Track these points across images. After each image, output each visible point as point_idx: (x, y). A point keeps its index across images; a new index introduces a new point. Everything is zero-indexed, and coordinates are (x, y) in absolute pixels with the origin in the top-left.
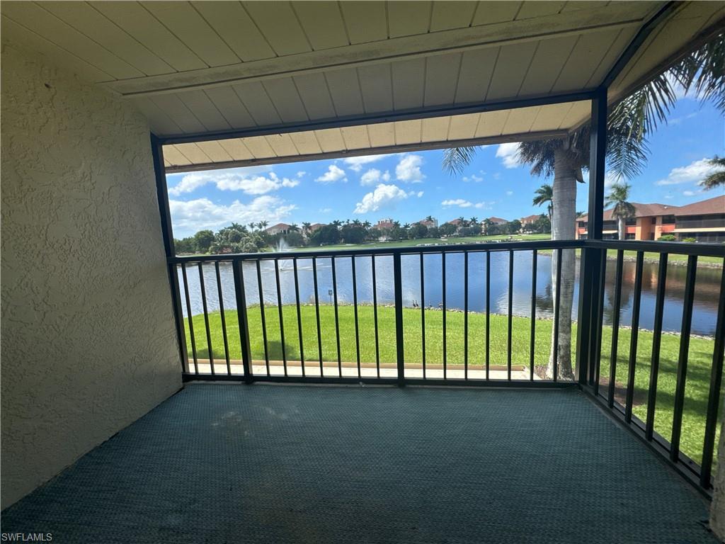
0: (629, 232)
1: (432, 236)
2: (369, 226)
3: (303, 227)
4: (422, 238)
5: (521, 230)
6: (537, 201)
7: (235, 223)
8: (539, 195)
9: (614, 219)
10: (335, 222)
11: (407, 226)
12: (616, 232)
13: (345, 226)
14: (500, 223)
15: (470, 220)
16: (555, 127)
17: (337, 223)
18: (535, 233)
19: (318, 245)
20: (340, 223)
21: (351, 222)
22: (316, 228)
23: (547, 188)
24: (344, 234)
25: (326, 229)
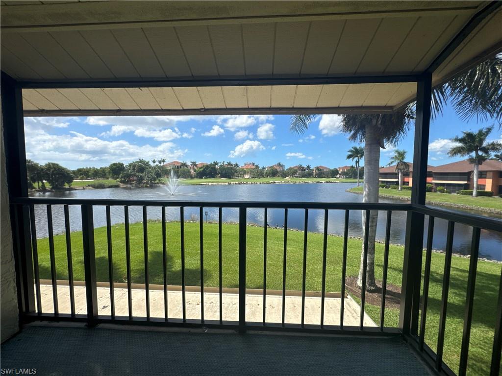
0: (405, 181)
1: (280, 176)
2: (238, 167)
3: (191, 165)
4: (274, 177)
5: (338, 176)
6: (349, 157)
7: (141, 159)
8: (350, 153)
9: (396, 172)
10: (214, 162)
11: (264, 168)
12: (397, 180)
13: (221, 166)
14: (325, 170)
15: (306, 167)
16: (383, 103)
17: (216, 163)
18: (347, 178)
19: (201, 178)
20: (218, 163)
21: (226, 163)
22: (200, 166)
23: (356, 149)
24: (220, 171)
25: (207, 167)
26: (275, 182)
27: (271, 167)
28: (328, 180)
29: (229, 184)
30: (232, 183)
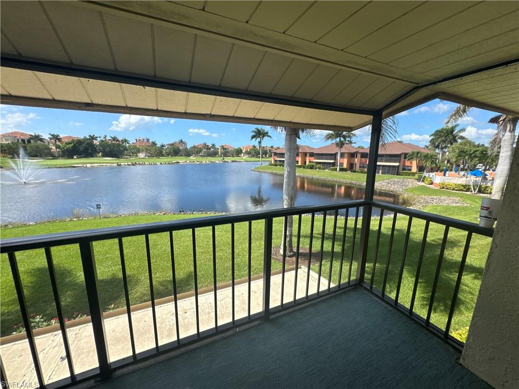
1: (183, 155)
2: (128, 143)
3: (50, 138)
4: (177, 156)
5: (242, 155)
6: (253, 137)
8: (254, 134)
10: (90, 136)
11: (163, 146)
13: (102, 141)
14: (230, 149)
15: (211, 145)
17: (93, 138)
18: (250, 157)
19: (71, 157)
20: (97, 137)
21: (108, 138)
22: (67, 141)
23: (258, 130)
24: (101, 148)
25: (80, 142)
26: (179, 163)
27: (172, 145)
28: (234, 159)
29: (118, 165)
30: (122, 164)
